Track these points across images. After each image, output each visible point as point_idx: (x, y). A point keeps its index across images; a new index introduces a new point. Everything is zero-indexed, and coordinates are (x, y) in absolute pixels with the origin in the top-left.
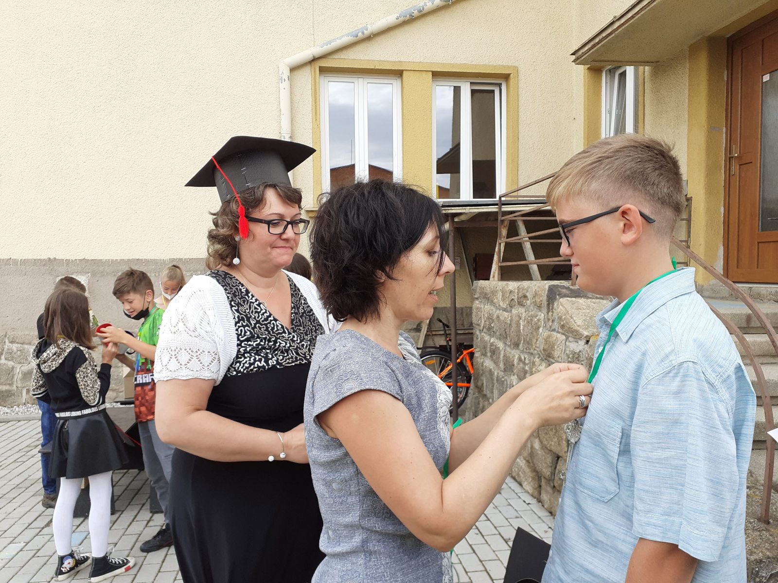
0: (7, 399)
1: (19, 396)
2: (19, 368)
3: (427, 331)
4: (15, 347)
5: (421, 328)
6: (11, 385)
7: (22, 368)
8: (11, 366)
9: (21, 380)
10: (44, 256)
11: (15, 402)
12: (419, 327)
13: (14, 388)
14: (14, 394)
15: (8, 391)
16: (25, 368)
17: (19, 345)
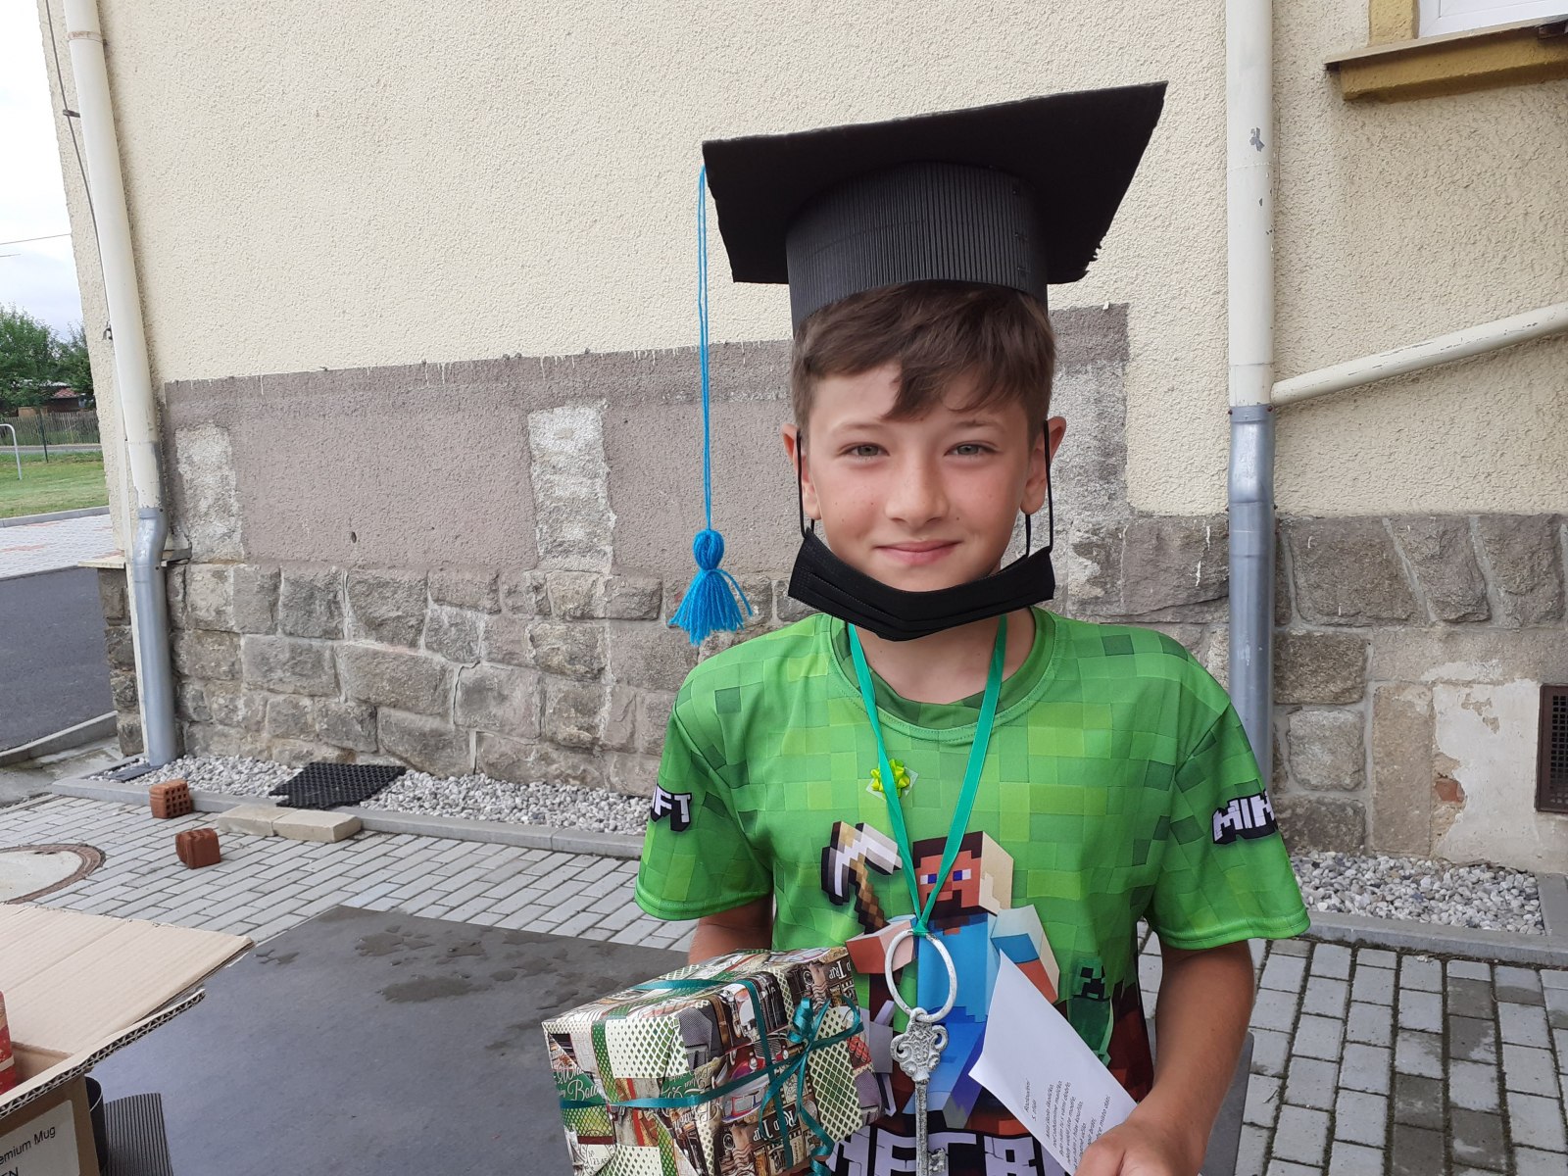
0: (437, 756)
1: (461, 749)
2: (456, 673)
4: (446, 613)
6: (444, 716)
7: (464, 674)
8: (438, 668)
9: (461, 706)
10: (495, 349)
11: (454, 765)
13: (452, 726)
14: (448, 744)
15: (437, 734)
16: (470, 675)
17: (455, 610)
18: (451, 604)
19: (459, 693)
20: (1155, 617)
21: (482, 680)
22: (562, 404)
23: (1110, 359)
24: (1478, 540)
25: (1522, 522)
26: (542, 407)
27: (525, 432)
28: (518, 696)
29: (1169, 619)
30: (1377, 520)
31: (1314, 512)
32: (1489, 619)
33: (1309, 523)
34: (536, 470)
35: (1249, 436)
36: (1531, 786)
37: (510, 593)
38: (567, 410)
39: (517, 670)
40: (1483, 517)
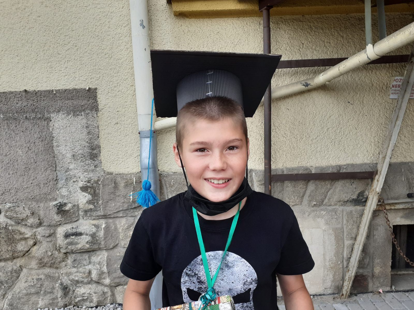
3: (377, 205)
5: (367, 198)
12: (361, 198)
20: (115, 215)
23: (91, 110)
29: (121, 215)
31: (173, 171)
33: (171, 175)
35: (147, 142)
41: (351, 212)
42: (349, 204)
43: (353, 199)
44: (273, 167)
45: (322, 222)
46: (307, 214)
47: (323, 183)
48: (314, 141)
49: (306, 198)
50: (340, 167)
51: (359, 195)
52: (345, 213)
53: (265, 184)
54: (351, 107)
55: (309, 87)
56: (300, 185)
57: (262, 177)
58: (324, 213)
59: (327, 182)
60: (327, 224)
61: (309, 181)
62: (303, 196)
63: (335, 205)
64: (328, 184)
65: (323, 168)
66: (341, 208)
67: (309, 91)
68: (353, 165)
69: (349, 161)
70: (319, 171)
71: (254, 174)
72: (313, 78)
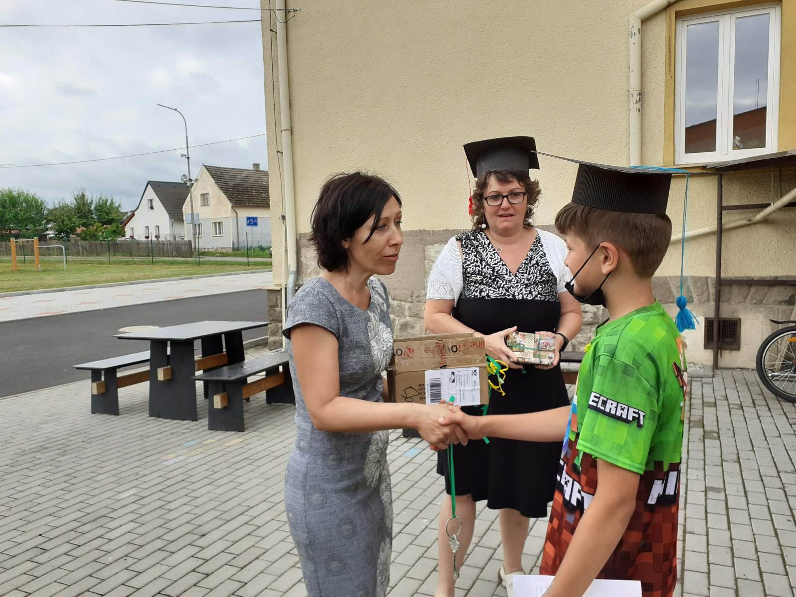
2: (398, 320)
10: (416, 229)
12: (792, 299)
16: (402, 321)
17: (398, 302)
18: (397, 300)
19: (399, 326)
21: (407, 322)
22: (436, 243)
24: (690, 283)
25: (700, 278)
26: (430, 244)
27: (424, 251)
28: (418, 327)
30: (666, 278)
32: (692, 302)
34: (426, 262)
36: (703, 343)
37: (417, 297)
38: (438, 245)
39: (418, 319)
40: (691, 277)
41: (785, 310)
42: (783, 304)
43: (786, 300)
44: (723, 275)
45: (760, 316)
46: (749, 310)
47: (762, 288)
48: (757, 258)
49: (749, 297)
50: (777, 277)
51: (790, 298)
52: (780, 311)
53: (716, 287)
54: (788, 235)
55: (752, 222)
56: (744, 289)
57: (714, 282)
58: (763, 309)
59: (765, 288)
60: (764, 317)
61: (752, 285)
62: (746, 297)
63: (772, 304)
64: (766, 289)
65: (763, 277)
66: (777, 307)
67: (754, 224)
68: (788, 276)
69: (785, 274)
70: (759, 279)
71: (709, 280)
72: (755, 216)
